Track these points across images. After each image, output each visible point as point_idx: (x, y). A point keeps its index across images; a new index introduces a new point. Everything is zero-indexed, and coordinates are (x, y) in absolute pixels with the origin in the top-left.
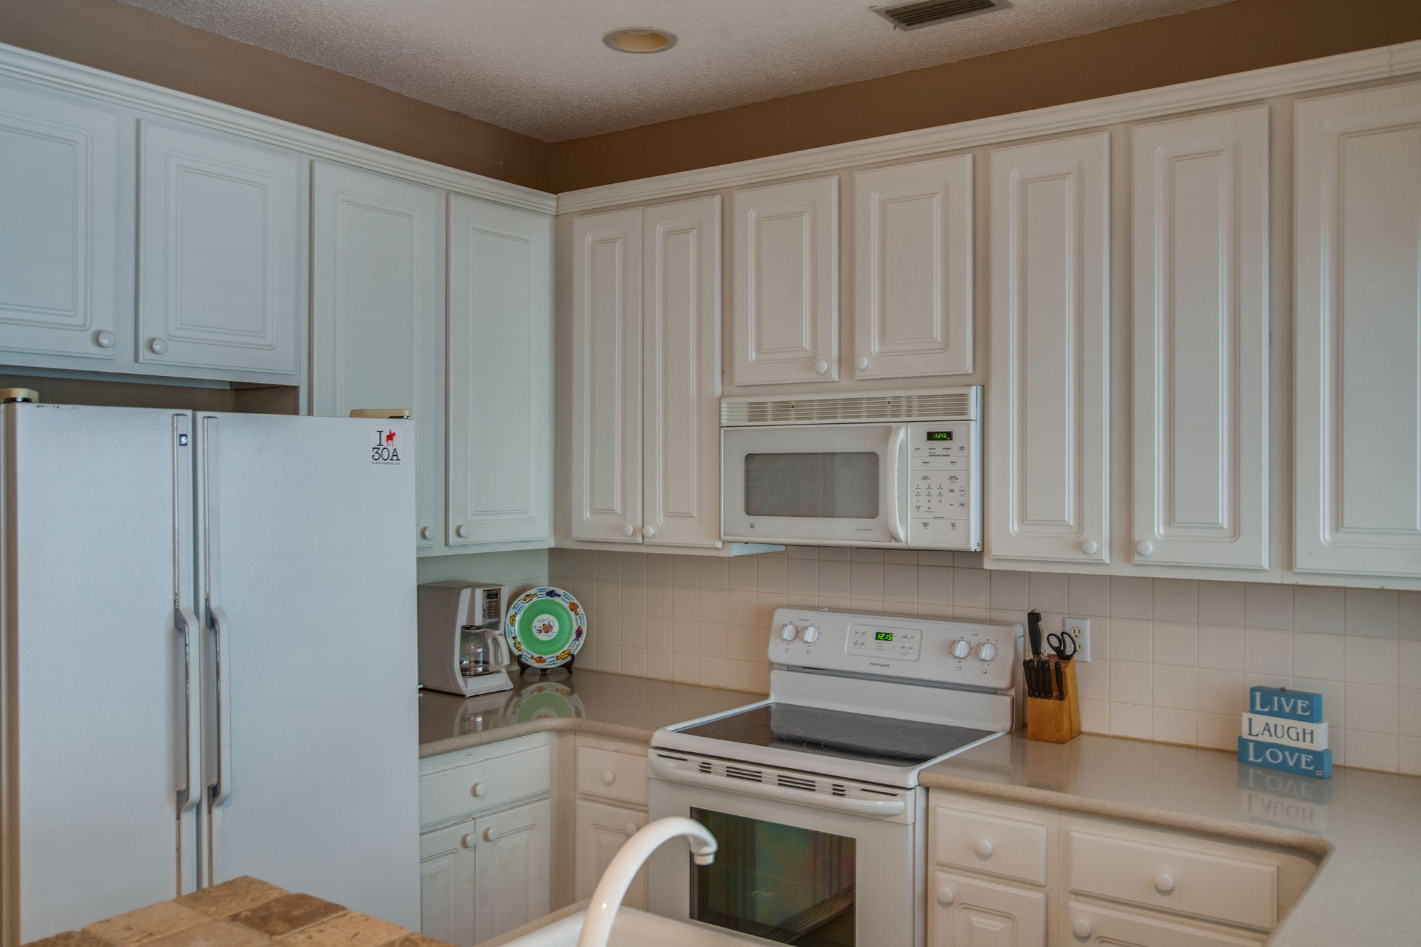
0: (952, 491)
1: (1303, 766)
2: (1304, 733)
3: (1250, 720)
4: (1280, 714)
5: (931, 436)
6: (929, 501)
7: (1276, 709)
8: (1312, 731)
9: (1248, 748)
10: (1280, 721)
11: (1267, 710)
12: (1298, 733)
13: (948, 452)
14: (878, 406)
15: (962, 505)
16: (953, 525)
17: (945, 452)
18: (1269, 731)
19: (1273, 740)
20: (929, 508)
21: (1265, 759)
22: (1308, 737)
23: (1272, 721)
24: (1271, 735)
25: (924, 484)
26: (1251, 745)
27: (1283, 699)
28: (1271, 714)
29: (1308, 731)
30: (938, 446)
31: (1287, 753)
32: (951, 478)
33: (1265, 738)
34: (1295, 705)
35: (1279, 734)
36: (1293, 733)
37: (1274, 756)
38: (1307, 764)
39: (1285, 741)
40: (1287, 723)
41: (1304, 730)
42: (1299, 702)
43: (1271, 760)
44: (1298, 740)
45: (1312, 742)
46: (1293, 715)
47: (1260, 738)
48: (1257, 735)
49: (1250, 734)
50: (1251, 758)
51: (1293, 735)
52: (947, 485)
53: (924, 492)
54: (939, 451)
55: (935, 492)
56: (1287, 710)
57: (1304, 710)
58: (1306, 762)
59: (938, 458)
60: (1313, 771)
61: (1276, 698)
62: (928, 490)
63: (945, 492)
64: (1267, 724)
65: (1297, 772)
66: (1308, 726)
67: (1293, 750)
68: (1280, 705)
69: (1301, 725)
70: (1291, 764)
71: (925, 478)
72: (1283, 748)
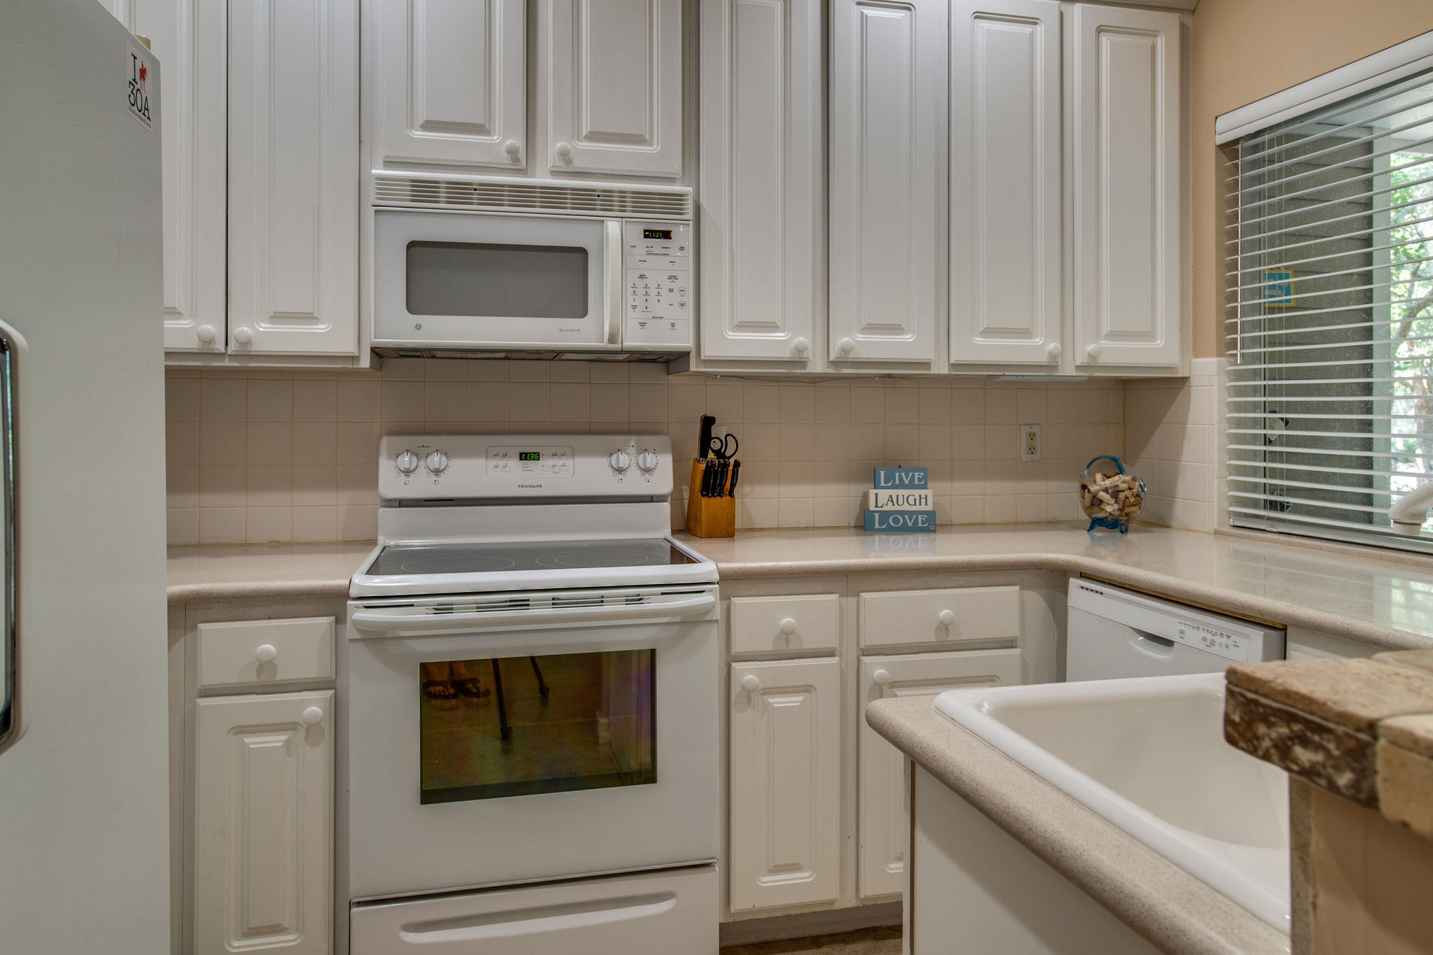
0: (671, 290)
1: (920, 525)
2: (920, 498)
3: (876, 494)
4: (902, 486)
5: (649, 234)
6: (646, 300)
7: (897, 482)
8: (926, 496)
9: (874, 518)
10: (901, 492)
11: (890, 484)
12: (915, 499)
13: (668, 251)
14: (585, 199)
15: (682, 305)
16: (673, 325)
17: (663, 251)
18: (892, 501)
19: (896, 508)
20: (646, 308)
21: (889, 524)
22: (923, 501)
23: (894, 492)
24: (893, 505)
25: (640, 284)
26: (877, 515)
27: (903, 474)
28: (894, 487)
29: (923, 496)
30: (657, 243)
31: (906, 516)
32: (670, 277)
33: (890, 507)
34: (913, 477)
35: (900, 503)
36: (911, 501)
37: (896, 521)
38: (923, 522)
39: (906, 507)
40: (906, 492)
41: (920, 496)
42: (916, 474)
43: (893, 525)
44: (915, 504)
45: (926, 504)
46: (912, 486)
47: (885, 508)
48: (882, 507)
49: (876, 506)
50: (877, 526)
51: (912, 502)
52: (667, 284)
53: (640, 291)
54: (657, 250)
55: (653, 291)
56: (906, 482)
57: (920, 480)
58: (922, 520)
59: (656, 257)
60: (928, 527)
61: (897, 474)
62: (646, 290)
63: (664, 291)
64: (891, 496)
65: (916, 529)
66: (923, 492)
67: (910, 513)
68: (901, 479)
69: (917, 492)
70: (910, 524)
71: (642, 277)
72: (902, 513)
